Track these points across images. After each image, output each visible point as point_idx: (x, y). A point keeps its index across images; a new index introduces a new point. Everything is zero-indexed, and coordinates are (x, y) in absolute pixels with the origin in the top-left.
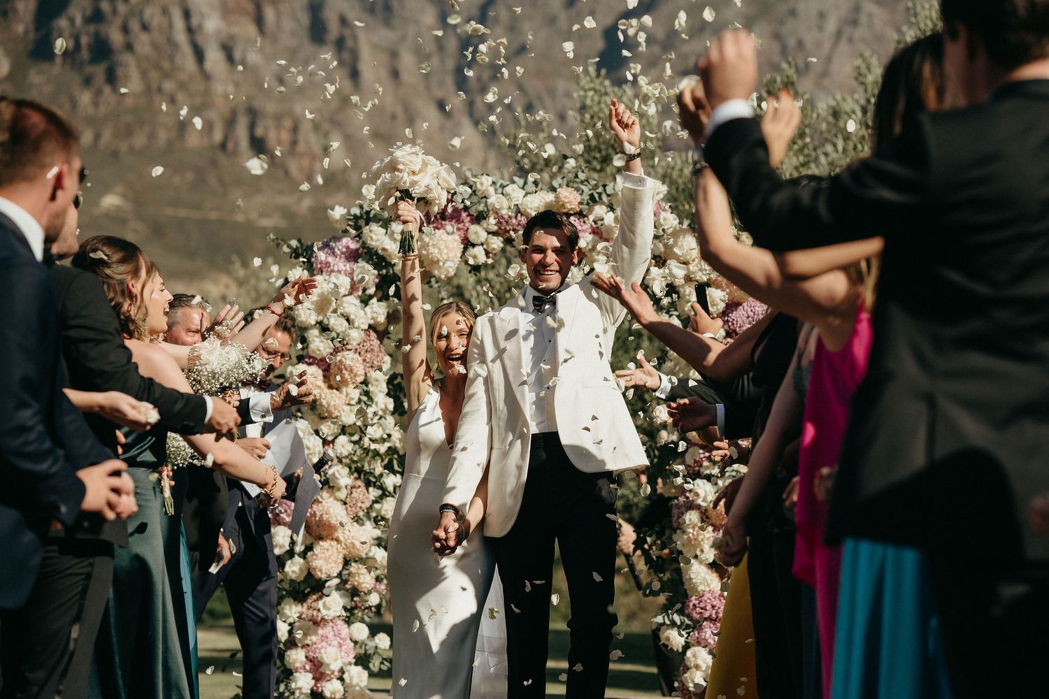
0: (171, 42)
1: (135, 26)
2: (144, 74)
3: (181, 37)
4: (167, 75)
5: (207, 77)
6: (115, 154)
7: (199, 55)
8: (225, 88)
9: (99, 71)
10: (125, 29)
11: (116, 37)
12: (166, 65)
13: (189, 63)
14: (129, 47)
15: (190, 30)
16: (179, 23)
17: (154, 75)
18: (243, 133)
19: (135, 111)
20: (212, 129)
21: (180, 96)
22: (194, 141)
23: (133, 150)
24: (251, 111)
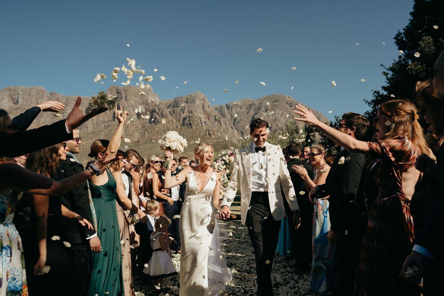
0: (198, 122)
1: (194, 121)
2: (195, 126)
3: (200, 122)
4: (198, 127)
6: (192, 136)
7: (202, 124)
8: (205, 127)
9: (190, 127)
10: (193, 121)
11: (192, 122)
12: (198, 125)
13: (201, 125)
14: (193, 124)
15: (200, 121)
16: (199, 120)
17: (196, 126)
18: (207, 133)
19: (195, 131)
20: (203, 132)
21: (200, 129)
22: (201, 134)
23: (194, 136)
24: (208, 130)
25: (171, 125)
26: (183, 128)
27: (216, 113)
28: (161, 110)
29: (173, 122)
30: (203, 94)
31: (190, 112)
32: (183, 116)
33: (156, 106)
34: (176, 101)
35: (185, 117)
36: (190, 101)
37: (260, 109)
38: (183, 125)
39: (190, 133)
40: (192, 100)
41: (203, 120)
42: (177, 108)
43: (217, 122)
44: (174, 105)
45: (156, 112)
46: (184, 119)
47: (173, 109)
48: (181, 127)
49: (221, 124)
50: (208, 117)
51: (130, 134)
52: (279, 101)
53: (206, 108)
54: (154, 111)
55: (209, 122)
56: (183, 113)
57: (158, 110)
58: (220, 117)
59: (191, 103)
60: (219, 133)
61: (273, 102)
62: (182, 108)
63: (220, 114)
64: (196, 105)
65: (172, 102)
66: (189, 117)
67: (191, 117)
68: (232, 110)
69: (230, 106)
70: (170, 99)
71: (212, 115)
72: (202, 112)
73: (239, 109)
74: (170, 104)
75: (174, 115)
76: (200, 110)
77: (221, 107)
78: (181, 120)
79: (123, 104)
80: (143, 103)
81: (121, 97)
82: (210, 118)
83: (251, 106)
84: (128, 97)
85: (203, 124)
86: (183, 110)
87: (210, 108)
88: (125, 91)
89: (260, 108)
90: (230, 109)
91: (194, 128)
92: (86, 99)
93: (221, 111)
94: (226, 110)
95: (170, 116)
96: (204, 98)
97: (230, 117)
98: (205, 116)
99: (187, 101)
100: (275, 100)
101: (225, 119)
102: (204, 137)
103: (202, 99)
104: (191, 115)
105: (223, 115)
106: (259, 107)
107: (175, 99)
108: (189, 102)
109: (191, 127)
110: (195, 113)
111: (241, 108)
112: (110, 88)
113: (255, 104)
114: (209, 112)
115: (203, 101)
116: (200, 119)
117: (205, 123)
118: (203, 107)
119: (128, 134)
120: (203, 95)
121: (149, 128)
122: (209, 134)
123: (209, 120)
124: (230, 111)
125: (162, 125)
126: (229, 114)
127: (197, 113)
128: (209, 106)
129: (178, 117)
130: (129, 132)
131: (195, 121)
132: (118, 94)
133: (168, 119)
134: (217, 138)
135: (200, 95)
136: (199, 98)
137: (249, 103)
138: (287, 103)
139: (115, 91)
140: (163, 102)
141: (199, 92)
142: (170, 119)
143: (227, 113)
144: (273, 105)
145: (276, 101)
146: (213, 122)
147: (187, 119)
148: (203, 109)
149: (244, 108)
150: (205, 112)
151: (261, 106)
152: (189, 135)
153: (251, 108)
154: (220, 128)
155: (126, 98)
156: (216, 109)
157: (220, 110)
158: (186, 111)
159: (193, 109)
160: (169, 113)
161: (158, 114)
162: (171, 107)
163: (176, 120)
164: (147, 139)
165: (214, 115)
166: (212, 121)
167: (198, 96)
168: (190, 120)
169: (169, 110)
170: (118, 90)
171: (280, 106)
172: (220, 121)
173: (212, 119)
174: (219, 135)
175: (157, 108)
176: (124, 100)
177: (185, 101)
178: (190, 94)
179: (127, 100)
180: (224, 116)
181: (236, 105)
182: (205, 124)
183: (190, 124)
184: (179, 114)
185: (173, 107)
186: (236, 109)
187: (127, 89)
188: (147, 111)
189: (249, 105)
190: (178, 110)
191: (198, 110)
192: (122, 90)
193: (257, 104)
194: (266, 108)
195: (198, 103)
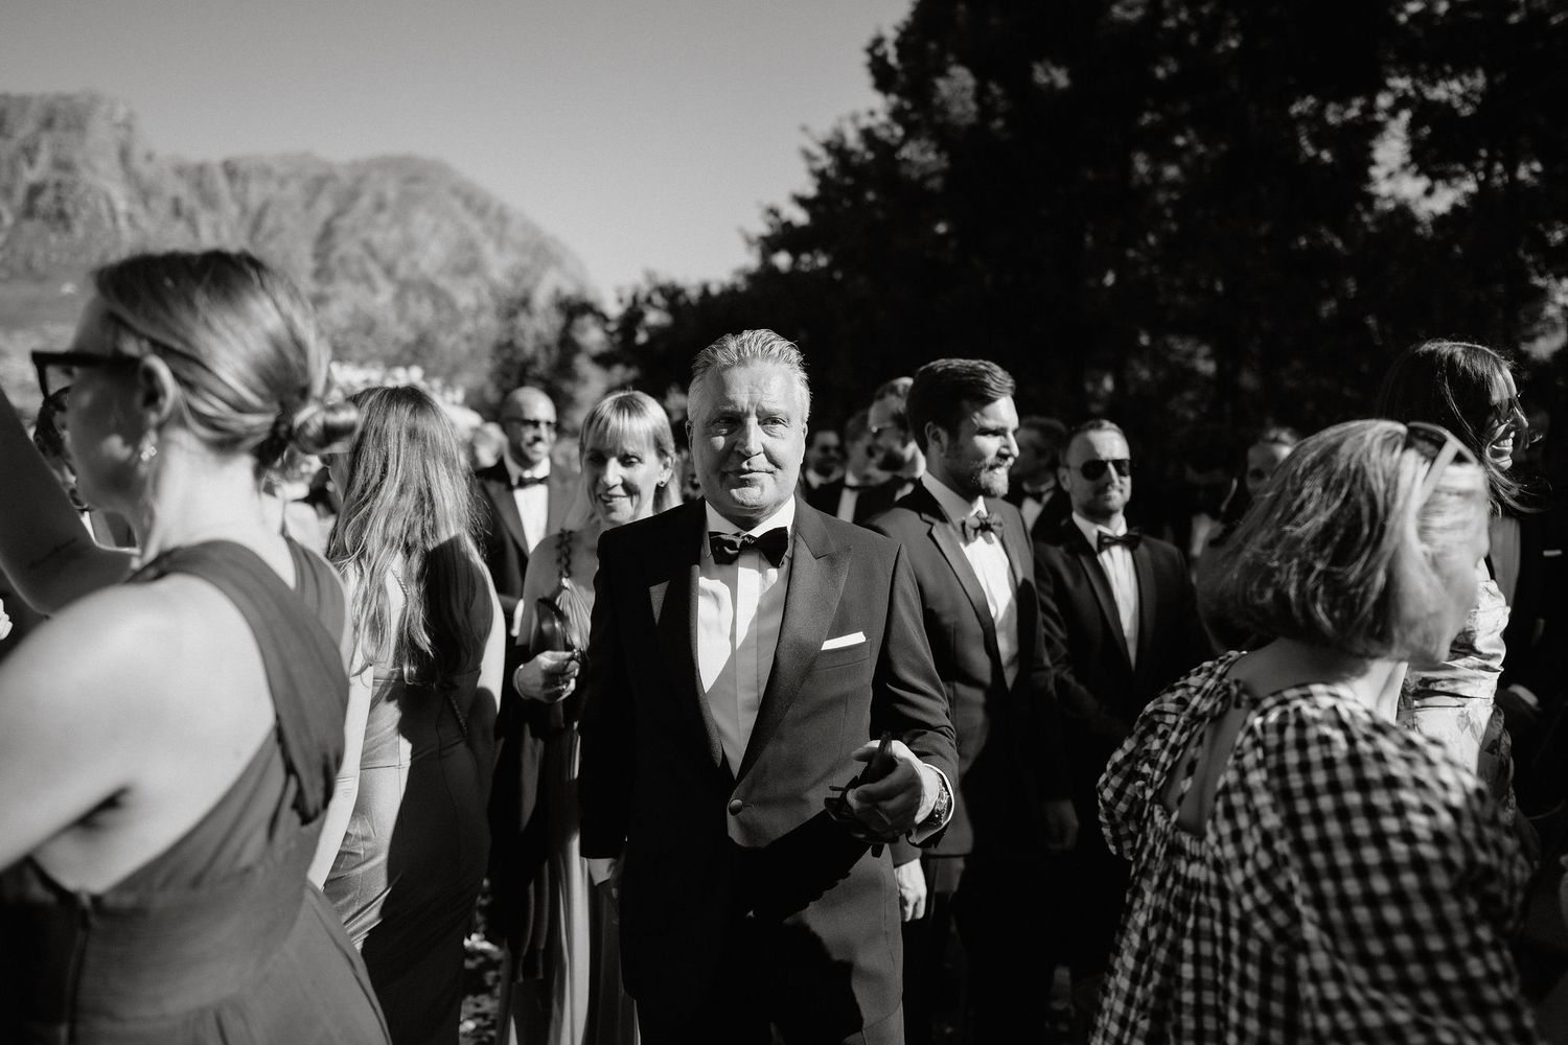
0: (99, 213)
1: (80, 205)
2: (85, 229)
3: (105, 210)
4: (97, 230)
5: (117, 231)
7: (114, 219)
8: (127, 237)
9: (60, 227)
10: (75, 207)
11: (69, 208)
12: (97, 224)
13: (108, 224)
14: (77, 214)
16: (104, 204)
17: (90, 229)
19: (80, 247)
21: (104, 241)
26: (30, 227)
27: (182, 189)
31: (63, 165)
32: (31, 176)
35: (37, 183)
37: (356, 197)
38: (29, 212)
39: (57, 250)
40: (73, 119)
41: (122, 206)
43: (182, 225)
46: (35, 191)
48: (16, 225)
50: (145, 198)
52: (425, 182)
53: (138, 162)
55: (146, 217)
56: (31, 162)
58: (196, 207)
59: (68, 128)
61: (407, 181)
62: (25, 142)
63: (195, 195)
64: (90, 142)
66: (58, 185)
67: (65, 187)
68: (245, 183)
69: (240, 168)
71: (163, 193)
72: (118, 175)
73: (273, 185)
76: (109, 164)
77: (201, 169)
78: (20, 194)
82: (152, 202)
83: (320, 181)
85: (123, 223)
86: (29, 153)
87: (153, 163)
89: (353, 195)
90: (238, 180)
91: (79, 231)
93: (200, 183)
94: (223, 181)
97: (233, 210)
98: (132, 193)
100: (413, 175)
101: (214, 215)
103: (119, 123)
104: (66, 178)
105: (210, 201)
106: (353, 190)
108: (59, 122)
109: (68, 228)
110: (86, 175)
111: (281, 186)
113: (337, 178)
114: (148, 177)
115: (122, 133)
116: (108, 200)
117: (130, 218)
118: (124, 156)
120: (121, 108)
123: (147, 210)
124: (239, 186)
126: (234, 198)
127: (94, 174)
128: (150, 157)
131: (85, 206)
135: (110, 103)
136: (108, 117)
137: (315, 172)
138: (455, 192)
143: (223, 192)
145: (415, 180)
146: (164, 221)
147: (49, 194)
148: (124, 165)
149: (293, 185)
150: (131, 176)
151: (363, 188)
152: (54, 257)
156: (180, 171)
157: (197, 176)
158: (44, 158)
159: (78, 157)
165: (169, 193)
166: (159, 216)
167: (104, 109)
168: (59, 199)
172: (194, 219)
173: (162, 208)
177: (40, 116)
178: (62, 91)
180: (213, 204)
181: (263, 172)
182: (131, 221)
183: (62, 215)
184: (8, 167)
186: (261, 185)
189: (316, 177)
191: (101, 164)
193: (346, 179)
194: (379, 199)
195: (101, 134)
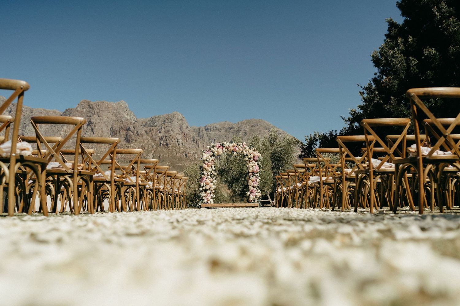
0: (175, 143)
2: (172, 147)
4: (175, 147)
6: (168, 157)
7: (179, 145)
8: (182, 148)
9: (166, 147)
10: (170, 142)
14: (170, 144)
15: (178, 141)
18: (184, 154)
19: (171, 152)
20: (180, 154)
21: (176, 150)
22: (178, 155)
23: (170, 157)
24: (185, 151)
25: (146, 144)
26: (159, 148)
27: (194, 135)
28: (136, 129)
29: (148, 141)
30: (182, 114)
31: (167, 132)
32: (160, 135)
33: (130, 124)
34: (153, 120)
35: (161, 137)
36: (167, 120)
37: (239, 132)
38: (160, 145)
39: (165, 153)
40: (170, 120)
41: (180, 141)
42: (154, 127)
43: (195, 144)
44: (151, 124)
45: (130, 130)
46: (161, 139)
47: (149, 128)
48: (157, 147)
49: (199, 146)
50: (186, 138)
51: (101, 152)
52: (258, 126)
53: (184, 129)
54: (129, 129)
55: (186, 143)
56: (160, 133)
57: (133, 128)
58: (198, 139)
59: (168, 123)
60: (196, 155)
61: (252, 126)
62: (159, 127)
63: (198, 136)
64: (173, 125)
65: (149, 121)
66: (166, 137)
67: (168, 137)
68: (210, 131)
69: (209, 128)
70: (147, 118)
71: (190, 136)
72: (179, 133)
73: (217, 131)
74: (147, 123)
75: (150, 135)
76: (177, 130)
77: (199, 129)
78: (158, 140)
79: (95, 120)
80: (117, 120)
81: (93, 113)
82: (187, 139)
83: (229, 129)
84: (101, 112)
85: (181, 145)
86: (160, 130)
87: (188, 129)
88: (97, 107)
90: (209, 131)
92: (54, 112)
93: (199, 133)
94: (204, 131)
95: (146, 135)
96: (183, 119)
97: (208, 139)
98: (183, 137)
99: (165, 121)
100: (254, 124)
101: (202, 141)
102: (181, 158)
103: (180, 120)
104: (168, 135)
105: (201, 137)
106: (238, 130)
107: (152, 117)
109: (168, 148)
111: (219, 131)
112: (81, 102)
113: (234, 128)
114: (187, 133)
115: (181, 122)
116: (177, 140)
118: (181, 128)
119: (99, 152)
120: (181, 116)
121: (123, 146)
122: (186, 155)
123: (187, 142)
124: (209, 133)
125: (136, 144)
126: (207, 136)
127: (174, 133)
128: (187, 127)
129: (154, 136)
130: (100, 150)
131: (172, 141)
132: (90, 109)
133: (143, 138)
134: (194, 160)
135: (178, 115)
136: (177, 118)
137: (228, 126)
138: (266, 128)
139: (87, 106)
140: (138, 120)
141: (177, 112)
142: (145, 138)
143: (205, 135)
144: (252, 130)
145: (255, 126)
146: (190, 144)
147: (164, 139)
148: (181, 130)
149: (222, 131)
150: (183, 133)
151: (240, 129)
152: (165, 155)
153: (229, 131)
154: (197, 149)
155: (99, 114)
156: (194, 130)
157: (198, 131)
158: (163, 131)
159: (170, 129)
160: (144, 132)
161: (133, 132)
162: (147, 126)
163: (152, 140)
164: (119, 158)
165: (192, 136)
166: (189, 142)
168: (166, 140)
169: (146, 128)
170: (91, 105)
171: (259, 131)
172: (198, 142)
173: (190, 140)
174: (196, 157)
175: (132, 126)
176: (96, 116)
177: (163, 120)
178: (168, 114)
179: (99, 116)
180: (203, 138)
181: (215, 128)
182: (183, 145)
183: (167, 144)
184: (155, 134)
185: (150, 126)
186: (214, 131)
187: (100, 104)
188: (121, 128)
189: (228, 128)
190: (154, 129)
191: (176, 131)
192: (95, 105)
193: (236, 127)
194: (245, 132)
195: (176, 123)
